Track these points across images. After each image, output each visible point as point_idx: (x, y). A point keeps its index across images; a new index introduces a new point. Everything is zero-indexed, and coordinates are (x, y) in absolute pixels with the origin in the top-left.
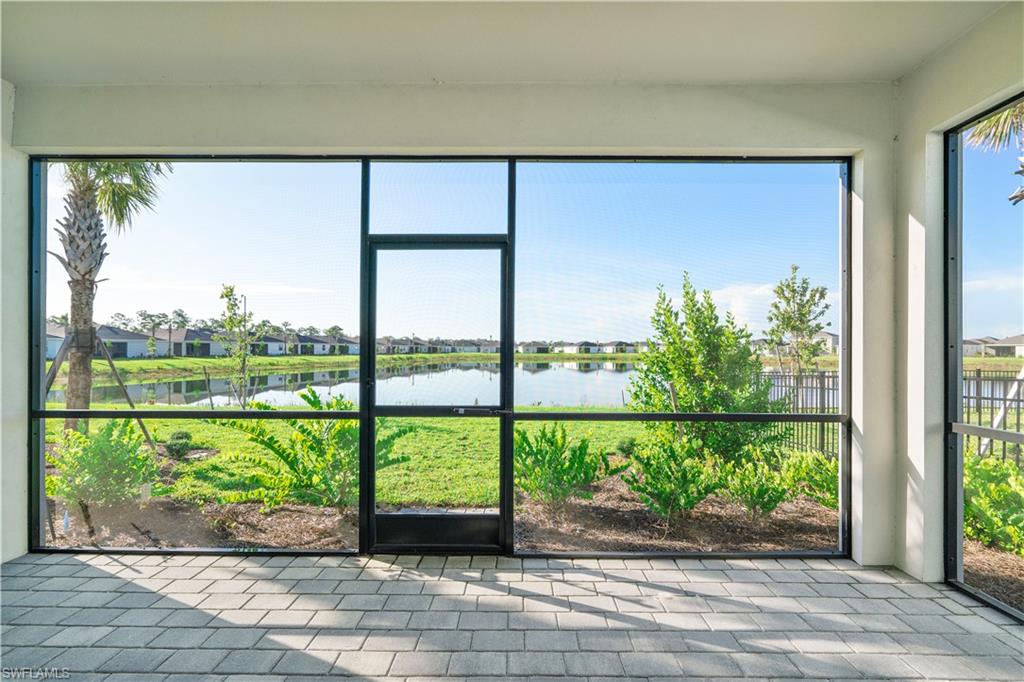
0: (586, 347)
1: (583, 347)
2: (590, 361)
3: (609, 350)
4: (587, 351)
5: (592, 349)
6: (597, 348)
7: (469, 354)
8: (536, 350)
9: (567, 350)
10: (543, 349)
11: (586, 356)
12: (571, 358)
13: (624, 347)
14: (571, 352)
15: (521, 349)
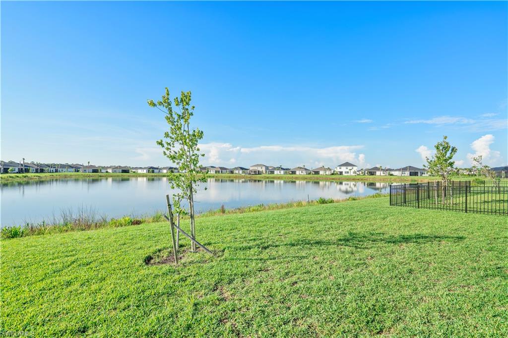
0: (152, 169)
1: (151, 170)
3: (165, 171)
4: (153, 172)
5: (155, 170)
6: (158, 170)
7: (70, 173)
8: (121, 171)
9: (140, 171)
10: (125, 171)
11: (153, 174)
12: (143, 176)
13: (173, 170)
14: (142, 172)
15: (110, 171)
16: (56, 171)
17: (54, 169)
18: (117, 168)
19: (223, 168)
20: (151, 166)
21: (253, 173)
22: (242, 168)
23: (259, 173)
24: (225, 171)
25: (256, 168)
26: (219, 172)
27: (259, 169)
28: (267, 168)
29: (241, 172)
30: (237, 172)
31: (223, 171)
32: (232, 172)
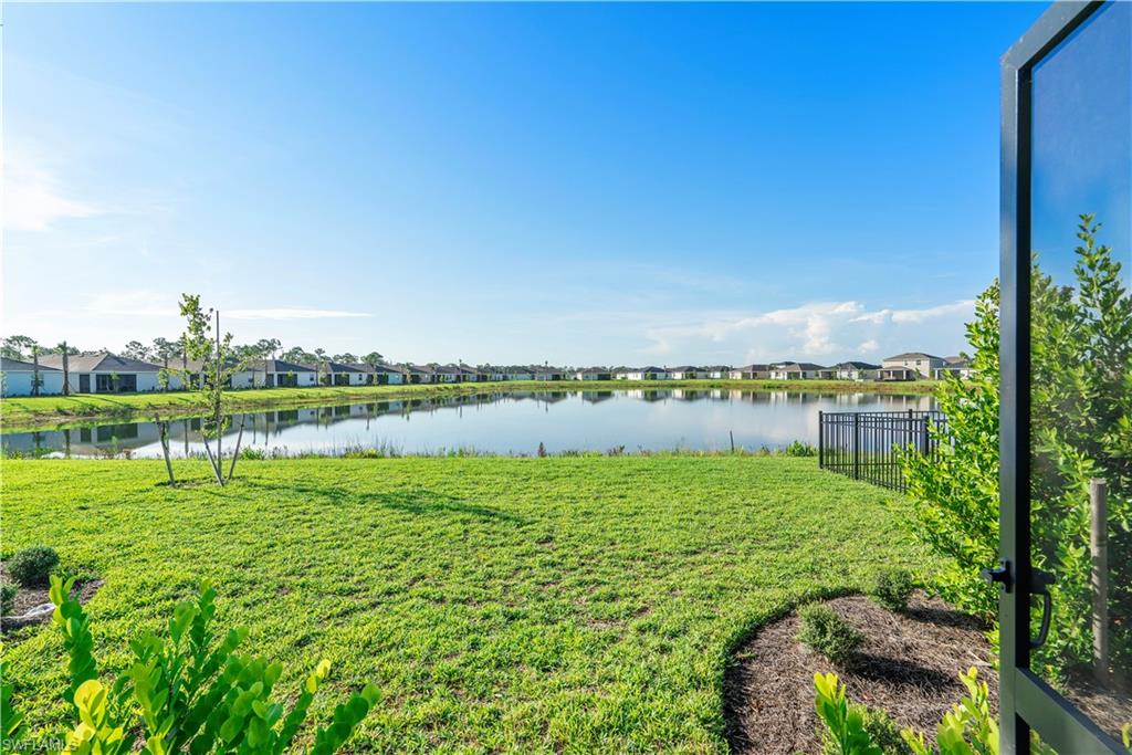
0: (652, 372)
1: (649, 374)
2: (657, 389)
3: (678, 375)
4: (654, 377)
5: (658, 374)
6: (664, 374)
7: (522, 382)
8: (596, 377)
9: (631, 377)
10: (604, 375)
11: (652, 382)
12: (635, 386)
13: (694, 372)
14: (635, 379)
15: (579, 376)
16: (505, 378)
17: (501, 377)
18: (589, 371)
19: (811, 365)
20: (650, 365)
21: (892, 377)
22: (858, 365)
23: (910, 376)
24: (814, 372)
25: (902, 364)
26: (796, 375)
27: (912, 365)
28: (937, 362)
29: (855, 374)
30: (845, 374)
31: (809, 373)
32: (830, 375)
